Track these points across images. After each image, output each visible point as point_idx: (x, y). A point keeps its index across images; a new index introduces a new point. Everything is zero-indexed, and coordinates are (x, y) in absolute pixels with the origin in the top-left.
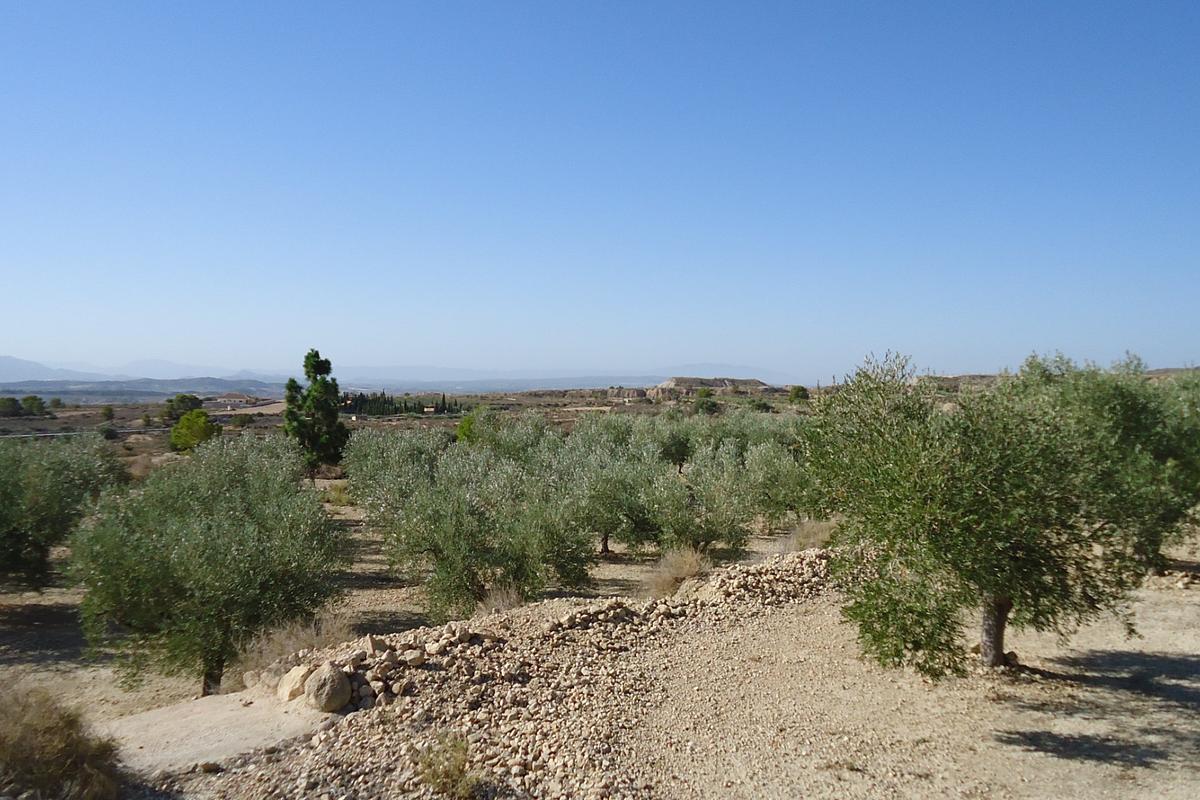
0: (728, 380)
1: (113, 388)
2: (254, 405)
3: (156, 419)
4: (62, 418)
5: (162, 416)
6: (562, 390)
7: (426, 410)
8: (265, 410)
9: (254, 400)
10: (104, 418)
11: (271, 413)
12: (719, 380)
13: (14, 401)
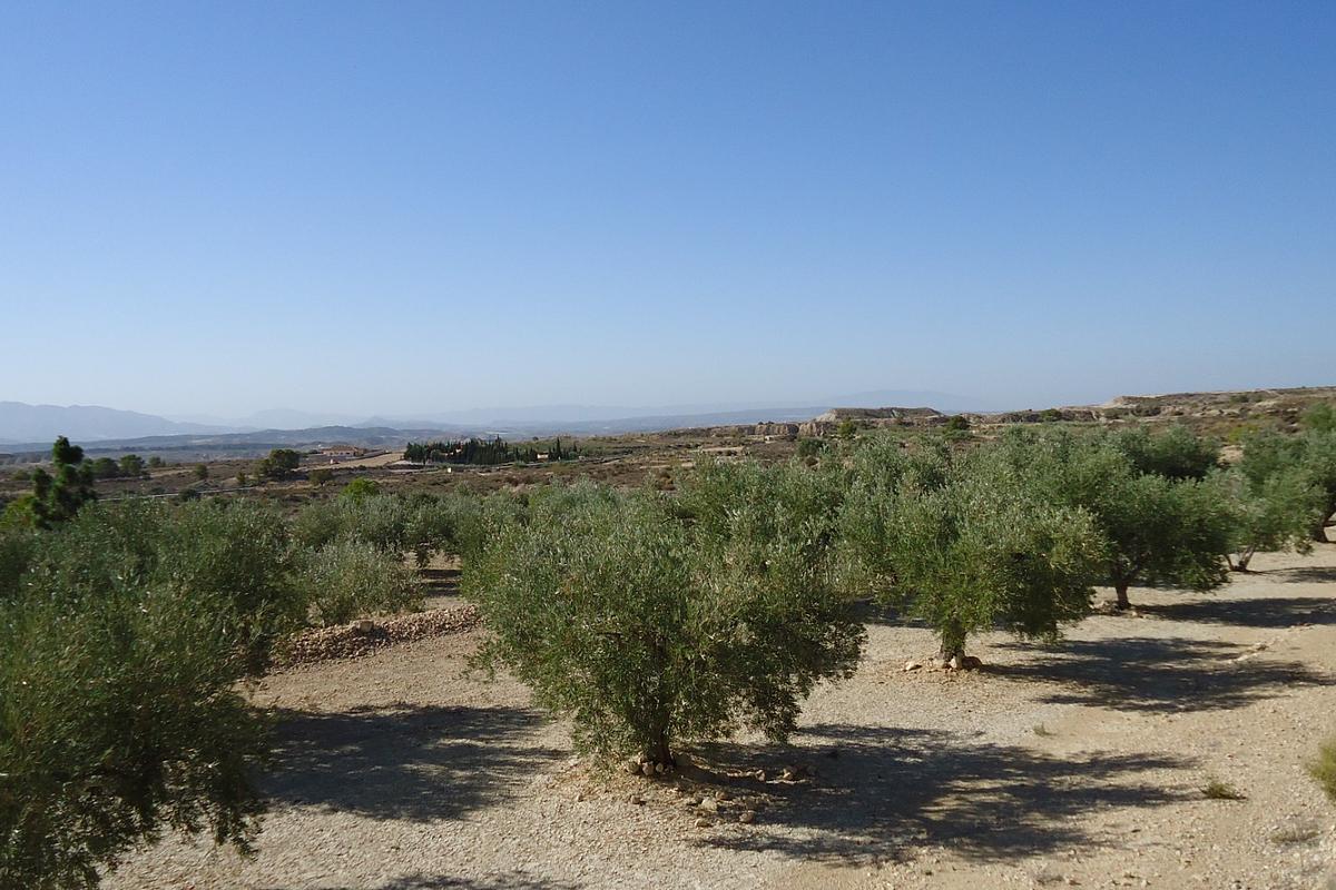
0: (896, 409)
1: (236, 441)
2: (362, 457)
3: (251, 477)
4: (157, 478)
5: (257, 473)
6: (705, 427)
7: (539, 456)
8: (367, 463)
9: (362, 452)
10: (198, 477)
11: (374, 465)
12: (887, 410)
13: (109, 462)
